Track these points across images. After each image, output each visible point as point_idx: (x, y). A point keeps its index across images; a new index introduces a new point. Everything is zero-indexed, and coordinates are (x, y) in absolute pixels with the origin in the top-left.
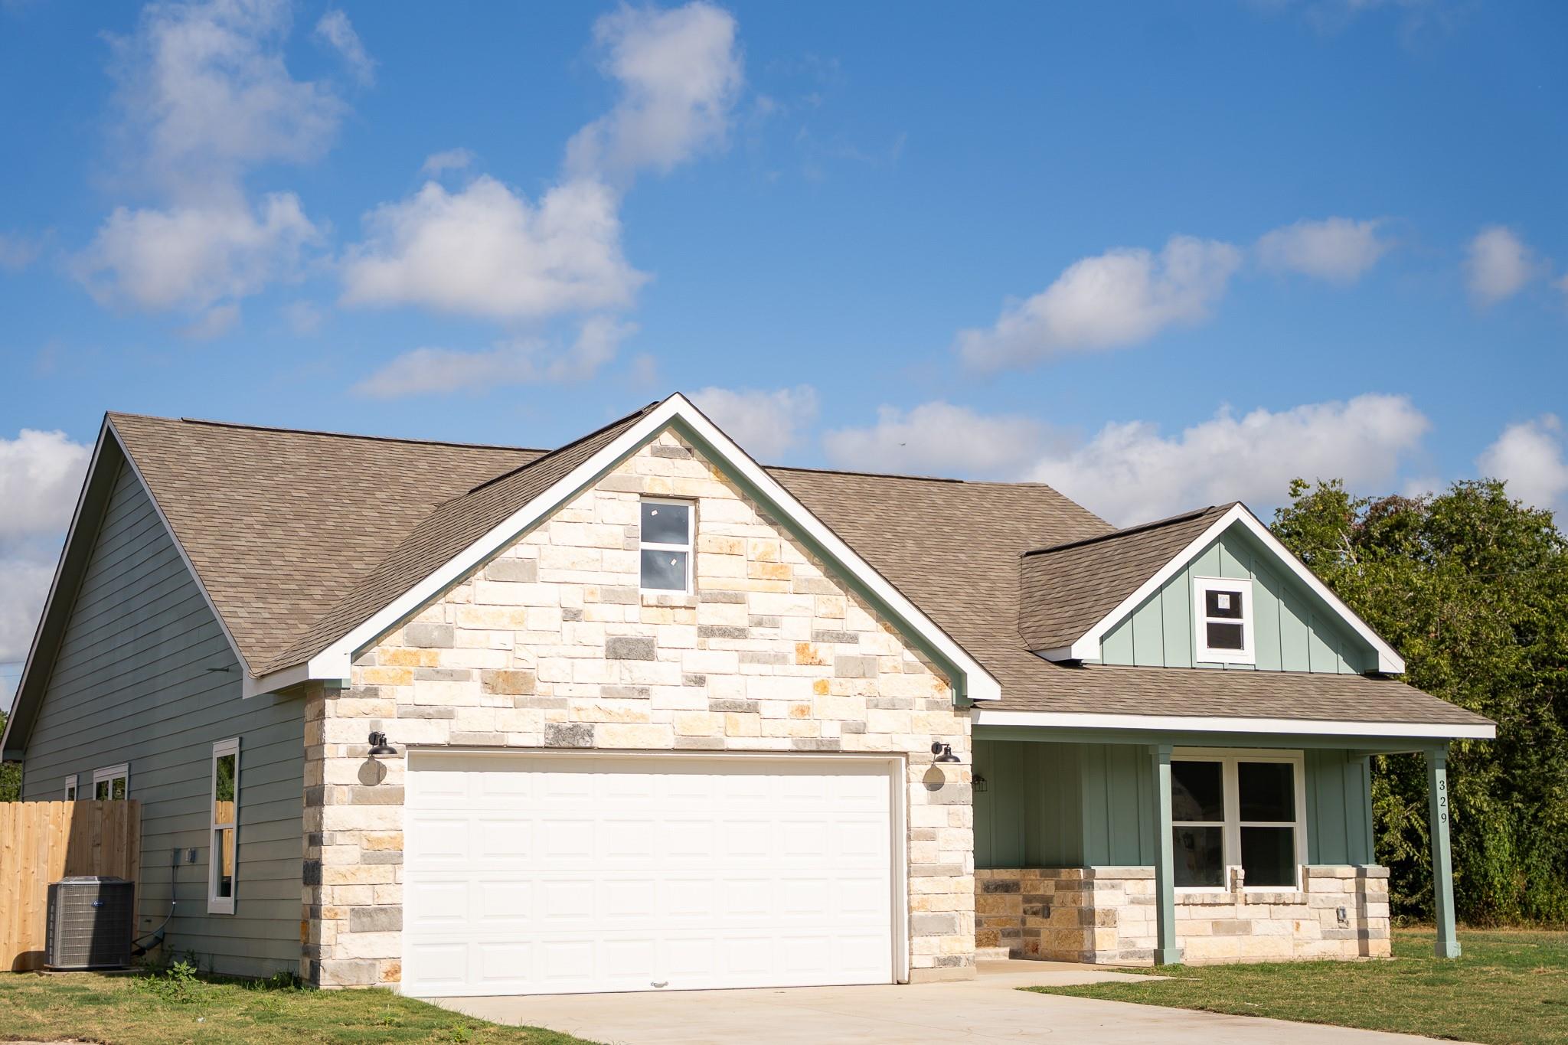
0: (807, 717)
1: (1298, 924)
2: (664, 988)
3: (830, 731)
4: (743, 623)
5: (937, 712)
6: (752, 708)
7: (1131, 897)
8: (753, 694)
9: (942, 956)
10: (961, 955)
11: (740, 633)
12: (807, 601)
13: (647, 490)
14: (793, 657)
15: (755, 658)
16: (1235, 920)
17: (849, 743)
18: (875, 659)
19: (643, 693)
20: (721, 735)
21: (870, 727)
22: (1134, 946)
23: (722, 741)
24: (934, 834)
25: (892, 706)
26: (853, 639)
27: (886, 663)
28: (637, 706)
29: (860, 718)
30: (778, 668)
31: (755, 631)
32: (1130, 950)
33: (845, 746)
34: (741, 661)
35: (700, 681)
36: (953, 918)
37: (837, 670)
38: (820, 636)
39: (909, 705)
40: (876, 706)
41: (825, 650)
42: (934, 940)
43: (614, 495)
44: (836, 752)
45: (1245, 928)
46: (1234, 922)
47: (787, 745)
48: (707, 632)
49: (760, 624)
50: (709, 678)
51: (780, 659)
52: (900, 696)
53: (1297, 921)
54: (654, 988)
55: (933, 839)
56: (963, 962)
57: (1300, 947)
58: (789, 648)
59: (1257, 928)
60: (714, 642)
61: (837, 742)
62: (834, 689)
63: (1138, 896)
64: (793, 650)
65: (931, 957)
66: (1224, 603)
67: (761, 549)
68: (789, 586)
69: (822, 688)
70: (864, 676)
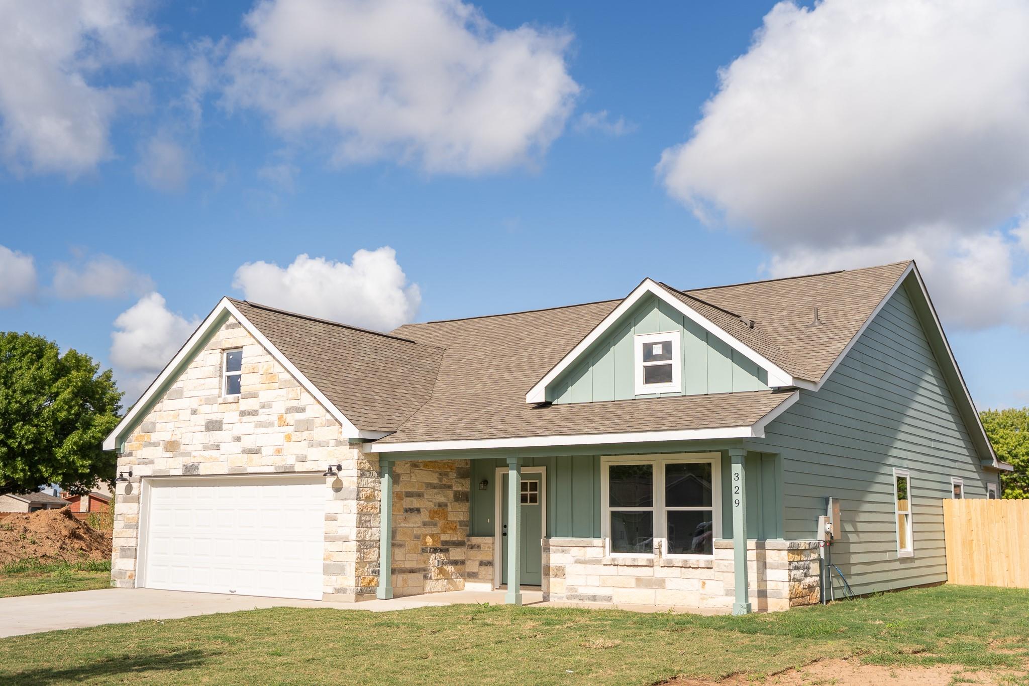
0: (281, 454)
1: (704, 584)
2: (235, 593)
3: (290, 461)
4: (256, 407)
5: (341, 447)
6: (258, 451)
7: (575, 558)
8: (259, 444)
9: (338, 587)
10: (347, 587)
11: (254, 413)
12: (284, 391)
13: (224, 347)
14: (276, 423)
15: (260, 425)
16: (654, 578)
17: (299, 467)
18: (313, 420)
19: (217, 447)
20: (245, 466)
21: (309, 458)
22: (576, 591)
23: (245, 469)
24: (336, 517)
25: (319, 445)
26: (303, 410)
27: (317, 422)
28: (214, 453)
29: (304, 453)
30: (270, 430)
31: (261, 411)
32: (573, 594)
33: (296, 470)
34: (256, 427)
35: (238, 439)
36: (343, 566)
37: (295, 428)
38: (289, 410)
39: (327, 444)
40: (312, 446)
41: (291, 418)
42: (334, 578)
43: (211, 351)
44: (294, 472)
45: (661, 583)
46: (652, 579)
47: (272, 469)
48: (243, 414)
49: (263, 407)
50: (243, 437)
51: (271, 424)
52: (324, 439)
53: (704, 581)
54: (230, 593)
55: (335, 520)
56: (348, 592)
57: (705, 601)
58: (274, 418)
59: (669, 584)
60: (245, 419)
61: (293, 467)
62: (293, 439)
63: (580, 558)
64: (277, 419)
65: (332, 587)
66: (657, 350)
67: (265, 368)
68: (276, 385)
69: (288, 438)
70: (307, 430)
